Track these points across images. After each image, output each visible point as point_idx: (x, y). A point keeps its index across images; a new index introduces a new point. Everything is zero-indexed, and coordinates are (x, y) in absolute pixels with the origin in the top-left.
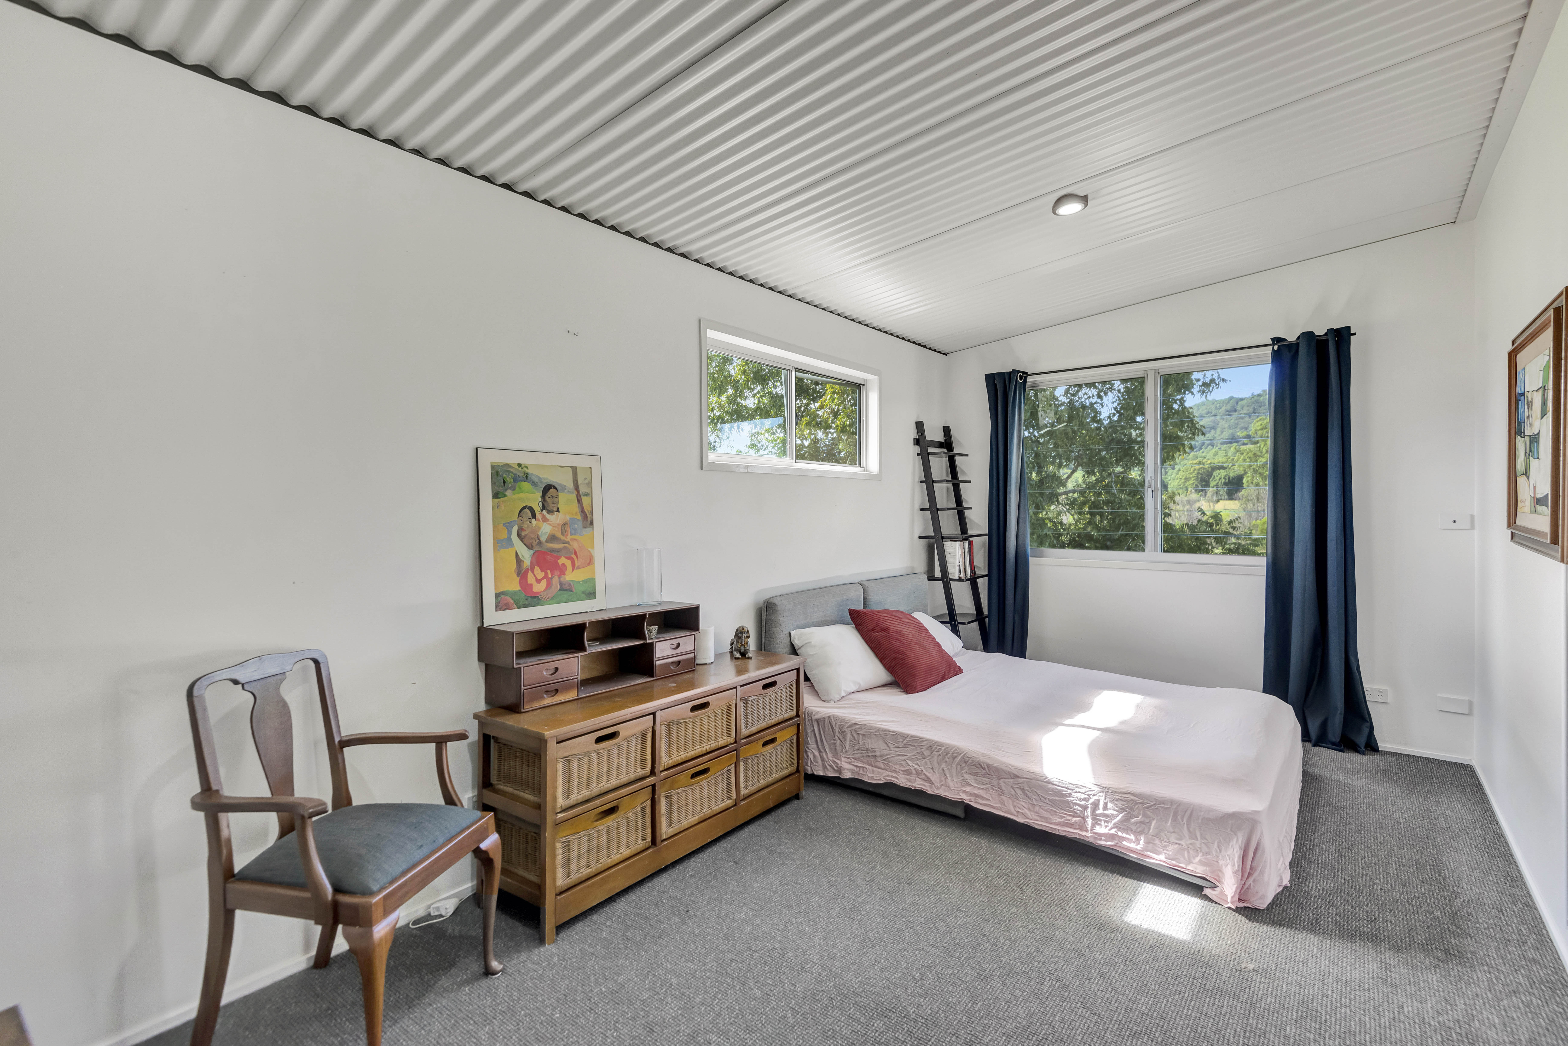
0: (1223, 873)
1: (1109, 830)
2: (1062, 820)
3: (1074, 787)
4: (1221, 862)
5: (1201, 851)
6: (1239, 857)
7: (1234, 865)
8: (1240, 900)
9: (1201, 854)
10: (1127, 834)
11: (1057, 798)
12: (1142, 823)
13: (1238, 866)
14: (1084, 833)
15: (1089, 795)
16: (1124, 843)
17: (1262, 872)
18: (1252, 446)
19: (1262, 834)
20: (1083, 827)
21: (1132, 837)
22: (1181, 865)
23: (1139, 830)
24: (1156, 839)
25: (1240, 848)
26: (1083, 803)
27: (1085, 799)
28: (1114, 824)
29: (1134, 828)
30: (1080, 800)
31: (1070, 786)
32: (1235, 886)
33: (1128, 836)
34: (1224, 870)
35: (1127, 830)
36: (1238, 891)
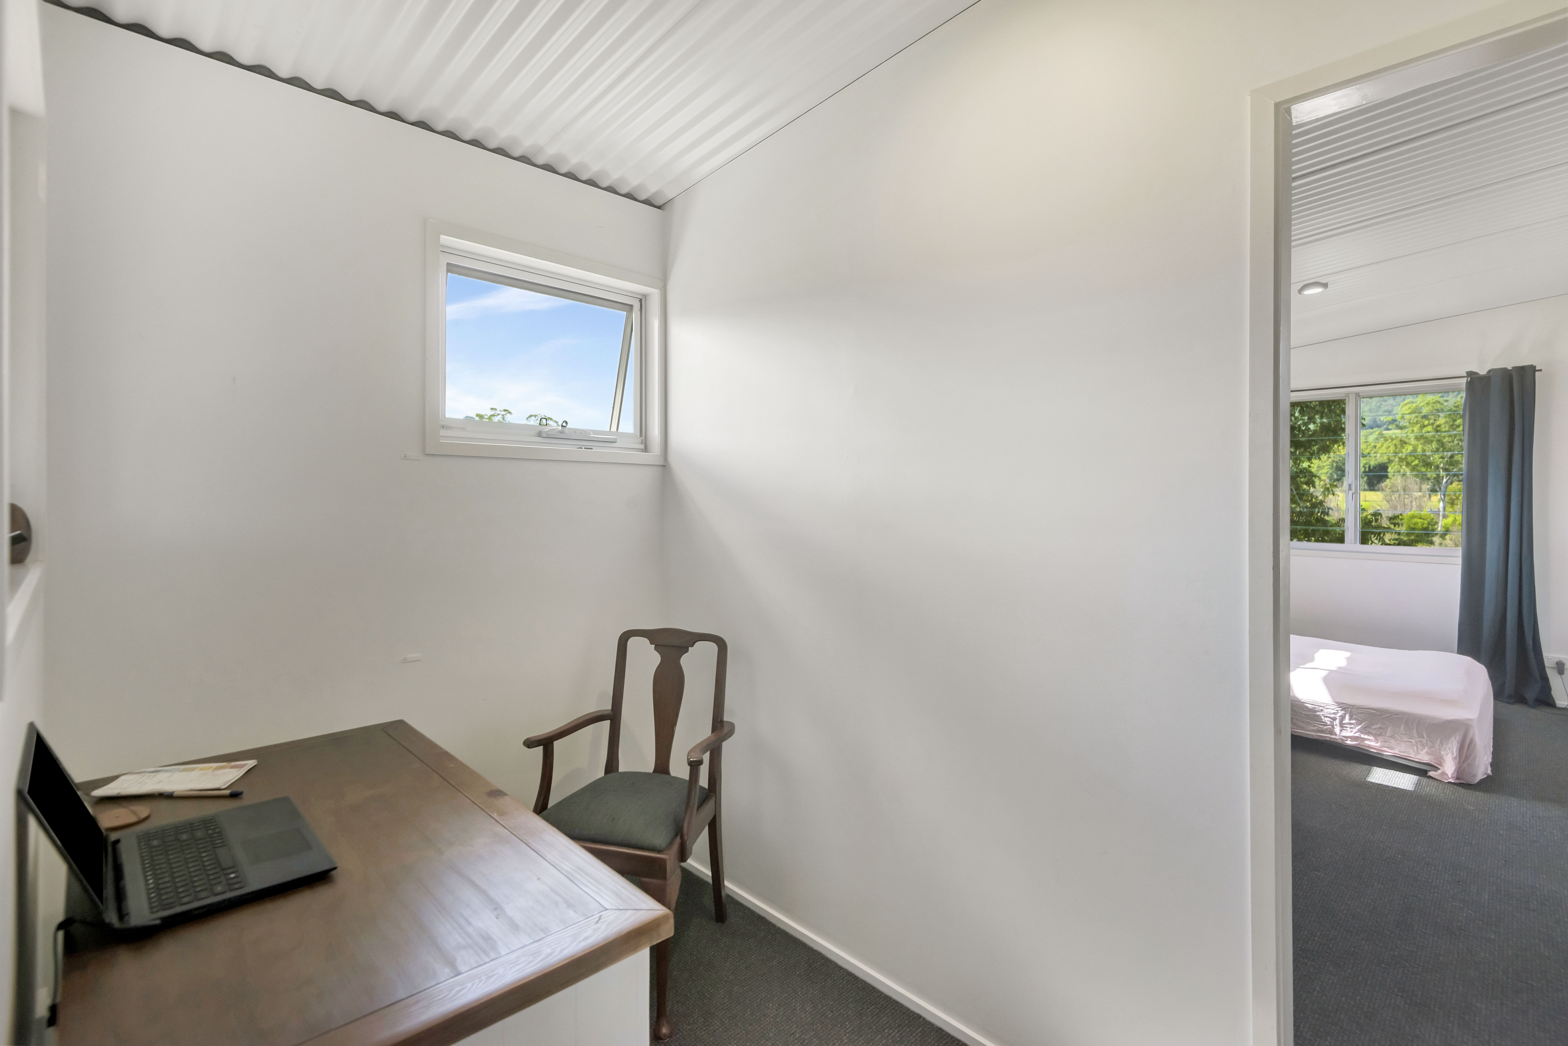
0: (1444, 760)
1: (1354, 734)
2: (1315, 728)
3: (1325, 705)
4: (1442, 753)
5: (1427, 746)
6: (1457, 749)
7: (1453, 754)
8: (1457, 778)
9: (1427, 748)
10: (1368, 736)
11: (1311, 713)
12: (1380, 728)
13: (1456, 754)
14: (1333, 737)
15: (1337, 711)
16: (1366, 742)
17: (1474, 759)
18: (1398, 431)
19: (1474, 733)
20: (1332, 732)
21: (1372, 738)
22: (1411, 756)
23: (1378, 733)
24: (1392, 739)
25: (1458, 742)
26: (1333, 716)
27: (1334, 713)
28: (1358, 730)
29: (1374, 732)
30: (1330, 714)
31: (1322, 705)
32: (1454, 767)
33: (1369, 737)
34: (1445, 757)
35: (1369, 733)
36: (1456, 770)
